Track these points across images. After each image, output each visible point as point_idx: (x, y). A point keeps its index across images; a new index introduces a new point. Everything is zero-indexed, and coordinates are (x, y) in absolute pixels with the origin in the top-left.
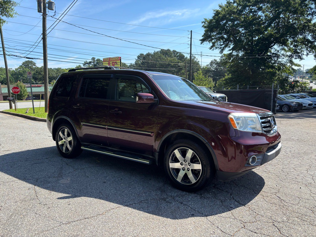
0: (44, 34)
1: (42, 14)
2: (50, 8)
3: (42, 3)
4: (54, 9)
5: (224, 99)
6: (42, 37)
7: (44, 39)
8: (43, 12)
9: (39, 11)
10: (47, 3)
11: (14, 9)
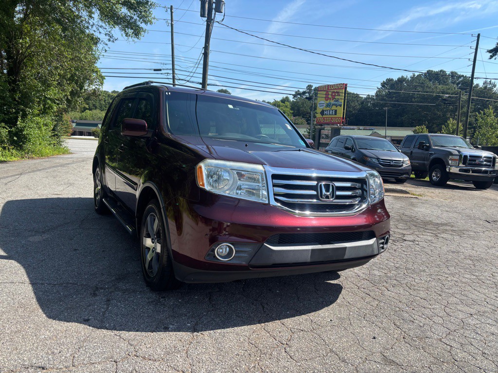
0: (206, 48)
1: (206, 18)
2: (218, 10)
3: (207, 3)
4: (223, 11)
5: (489, 162)
6: (203, 52)
7: (206, 55)
8: (207, 16)
9: (202, 15)
10: (214, 2)
11: (151, 13)
